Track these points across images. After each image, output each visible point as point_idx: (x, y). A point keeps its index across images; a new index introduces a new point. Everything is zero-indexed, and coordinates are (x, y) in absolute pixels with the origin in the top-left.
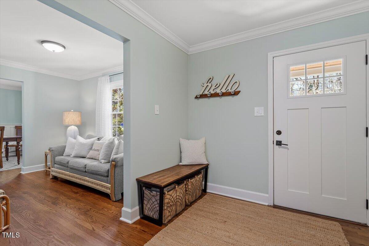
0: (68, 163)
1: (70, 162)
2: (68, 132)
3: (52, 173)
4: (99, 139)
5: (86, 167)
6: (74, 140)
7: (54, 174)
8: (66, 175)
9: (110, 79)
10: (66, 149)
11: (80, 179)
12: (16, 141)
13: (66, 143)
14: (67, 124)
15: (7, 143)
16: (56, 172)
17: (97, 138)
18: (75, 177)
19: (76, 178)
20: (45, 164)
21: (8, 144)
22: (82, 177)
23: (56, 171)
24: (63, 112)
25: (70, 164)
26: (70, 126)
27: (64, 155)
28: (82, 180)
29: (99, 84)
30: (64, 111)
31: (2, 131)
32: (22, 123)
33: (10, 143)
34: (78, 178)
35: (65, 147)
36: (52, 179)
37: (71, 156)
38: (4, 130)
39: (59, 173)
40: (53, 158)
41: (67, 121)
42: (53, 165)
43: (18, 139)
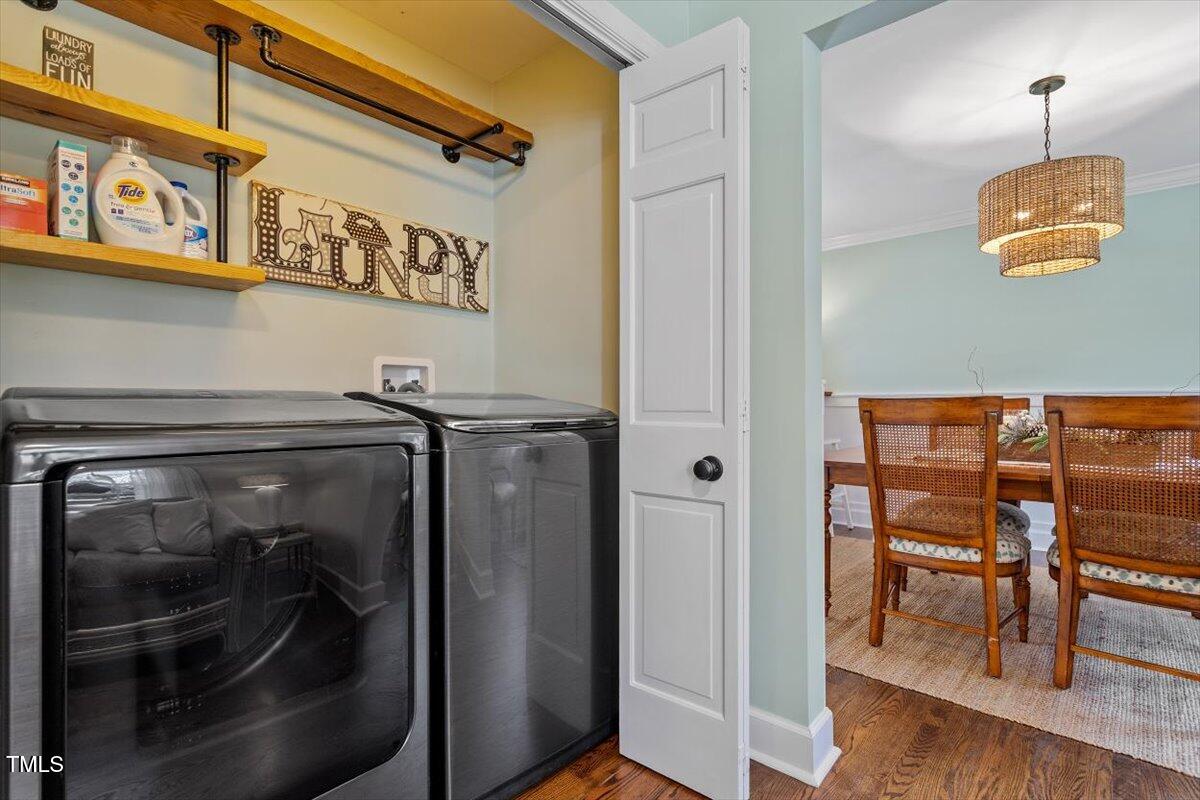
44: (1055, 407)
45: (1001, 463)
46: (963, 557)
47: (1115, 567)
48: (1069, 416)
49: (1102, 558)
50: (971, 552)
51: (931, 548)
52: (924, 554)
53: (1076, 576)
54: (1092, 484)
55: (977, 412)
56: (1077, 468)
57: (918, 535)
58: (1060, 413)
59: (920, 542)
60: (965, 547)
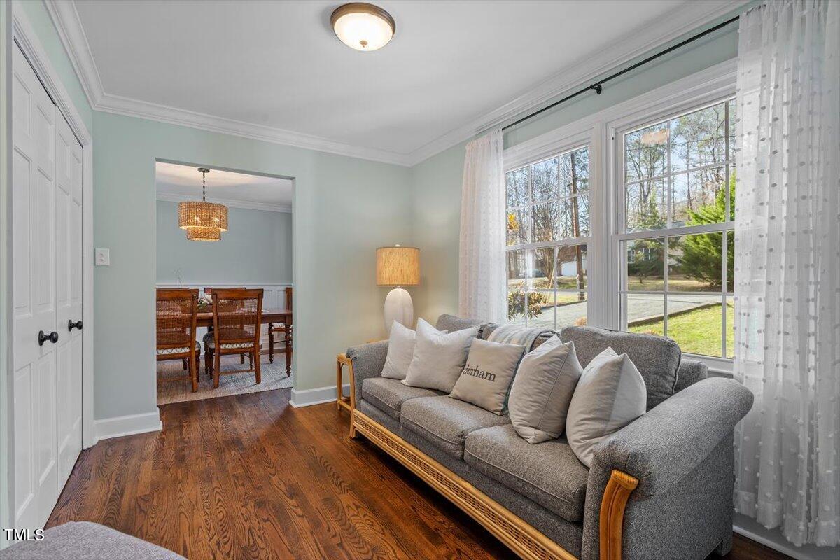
0: (399, 407)
1: (404, 406)
2: (388, 304)
3: (355, 424)
4: (482, 334)
5: (463, 444)
6: (408, 332)
7: (360, 428)
8: (392, 444)
9: (505, 138)
10: (388, 358)
11: (441, 478)
12: (285, 322)
13: (387, 338)
14: (386, 282)
15: (271, 325)
16: (366, 425)
17: (474, 329)
18: (421, 464)
19: (427, 468)
20: (336, 387)
21: (273, 328)
22: (450, 473)
23: (363, 421)
24: (377, 250)
25: (406, 414)
26: (394, 288)
27: (383, 374)
28: (449, 484)
29: (467, 162)
30: (381, 248)
31: (258, 299)
32: (292, 310)
33: (277, 325)
34: (434, 473)
35: (385, 349)
36: (354, 439)
37: (403, 381)
38: (262, 297)
39: (374, 431)
40: (358, 380)
41: (386, 275)
42: (356, 401)
43: (287, 318)
44: (214, 292)
45: (199, 315)
46: (183, 351)
47: (230, 344)
48: (220, 296)
49: (227, 341)
50: (186, 349)
51: (170, 351)
52: (167, 353)
53: (220, 349)
54: (224, 317)
55: (190, 295)
56: (220, 314)
57: (165, 346)
58: (216, 295)
59: (165, 349)
60: (183, 347)
